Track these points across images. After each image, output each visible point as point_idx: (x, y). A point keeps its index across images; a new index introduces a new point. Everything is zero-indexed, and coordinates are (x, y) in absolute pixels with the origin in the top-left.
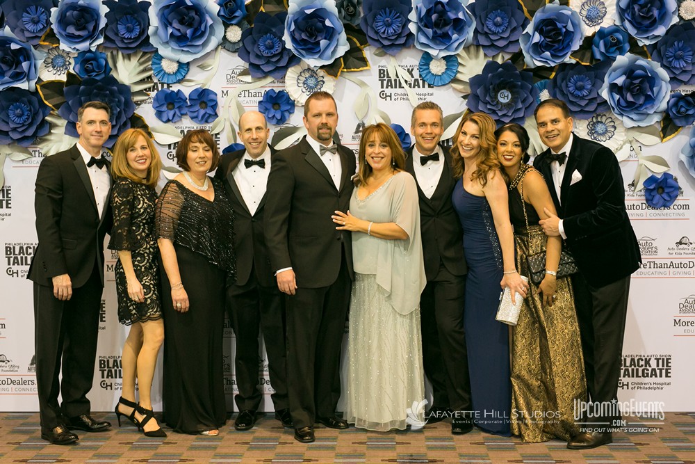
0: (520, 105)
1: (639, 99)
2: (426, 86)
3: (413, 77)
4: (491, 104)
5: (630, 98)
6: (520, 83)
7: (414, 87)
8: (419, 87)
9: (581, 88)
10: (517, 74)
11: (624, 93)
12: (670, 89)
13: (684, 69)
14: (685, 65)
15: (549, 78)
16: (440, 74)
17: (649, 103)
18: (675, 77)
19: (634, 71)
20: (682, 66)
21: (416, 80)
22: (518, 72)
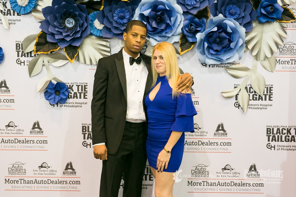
0: (78, 29)
1: (161, 26)
2: (16, 14)
3: (6, 8)
4: (58, 27)
5: (154, 25)
6: (78, 13)
7: (7, 15)
8: (11, 15)
9: (122, 18)
10: (75, 6)
11: (150, 21)
12: (183, 19)
13: (194, 6)
14: (195, 3)
15: (99, 10)
16: (24, 5)
17: (169, 29)
18: (188, 11)
19: (158, 6)
20: (193, 4)
21: (9, 10)
22: (75, 5)
